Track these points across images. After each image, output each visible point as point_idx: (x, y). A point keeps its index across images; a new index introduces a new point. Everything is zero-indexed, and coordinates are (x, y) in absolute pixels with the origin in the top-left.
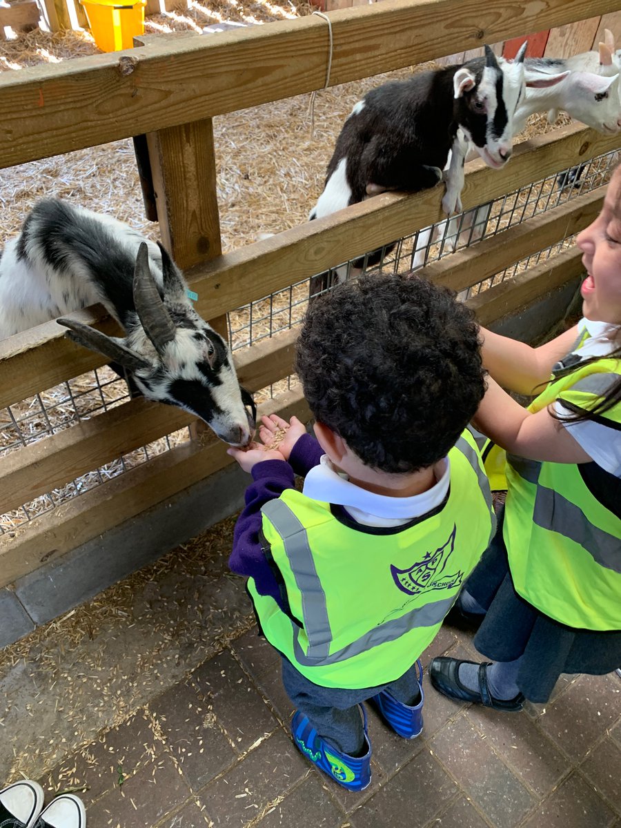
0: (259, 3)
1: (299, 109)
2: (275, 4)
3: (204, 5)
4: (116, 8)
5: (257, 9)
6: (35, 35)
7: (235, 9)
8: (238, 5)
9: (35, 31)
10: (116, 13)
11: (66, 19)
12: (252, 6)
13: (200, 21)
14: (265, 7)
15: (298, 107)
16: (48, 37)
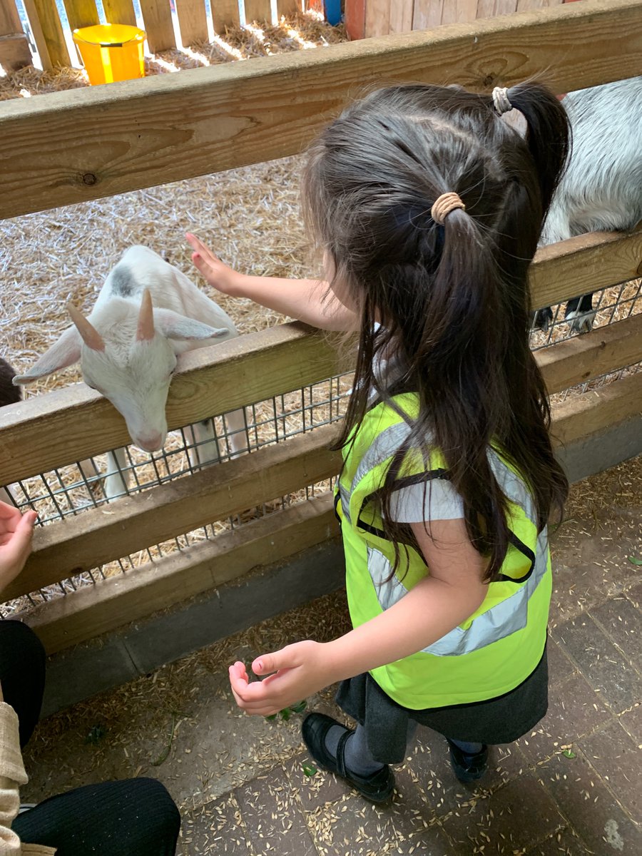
0: (292, 38)
1: (277, 172)
2: (309, 39)
3: (226, 40)
4: (103, 46)
5: (287, 45)
6: (23, 74)
7: (261, 45)
8: (265, 40)
9: (25, 69)
10: (105, 51)
11: (64, 55)
12: (282, 42)
13: (214, 59)
14: (297, 43)
15: (276, 170)
16: (37, 76)
